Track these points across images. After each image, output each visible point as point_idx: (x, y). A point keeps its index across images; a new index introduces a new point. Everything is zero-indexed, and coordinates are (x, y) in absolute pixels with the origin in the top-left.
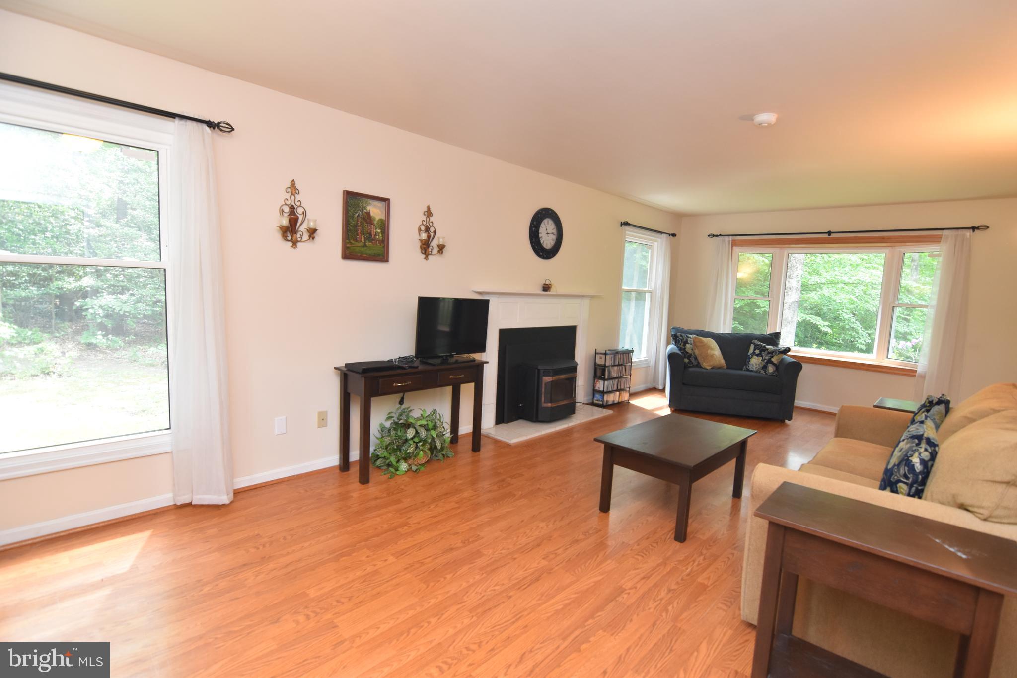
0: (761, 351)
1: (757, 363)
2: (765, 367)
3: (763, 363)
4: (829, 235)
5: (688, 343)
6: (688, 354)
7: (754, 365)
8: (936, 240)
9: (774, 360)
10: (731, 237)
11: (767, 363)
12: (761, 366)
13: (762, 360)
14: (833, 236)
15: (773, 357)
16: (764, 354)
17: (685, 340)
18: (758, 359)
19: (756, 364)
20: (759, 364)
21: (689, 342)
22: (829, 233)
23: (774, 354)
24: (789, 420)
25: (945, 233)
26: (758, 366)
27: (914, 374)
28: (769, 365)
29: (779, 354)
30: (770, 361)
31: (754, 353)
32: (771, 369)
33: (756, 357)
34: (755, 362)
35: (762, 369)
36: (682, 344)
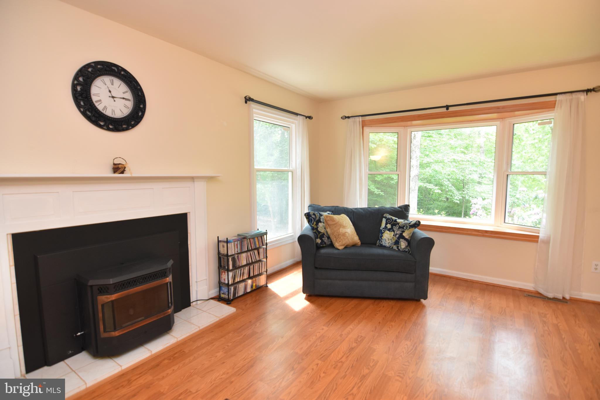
0: (392, 226)
1: (390, 238)
2: (397, 243)
3: (395, 238)
4: (447, 109)
5: (321, 222)
6: (320, 234)
7: (387, 240)
8: (551, 106)
9: (406, 234)
10: (360, 117)
11: (399, 238)
12: (394, 241)
13: (394, 235)
14: (451, 109)
15: (404, 232)
16: (396, 228)
17: (317, 219)
18: (390, 234)
19: (388, 239)
20: (391, 240)
21: (322, 220)
22: (447, 107)
23: (405, 228)
24: (425, 299)
25: (559, 97)
26: (390, 241)
27: (536, 239)
28: (401, 240)
29: (410, 228)
30: (401, 236)
31: (386, 227)
32: (403, 244)
33: (388, 232)
34: (388, 237)
35: (394, 245)
36: (315, 223)
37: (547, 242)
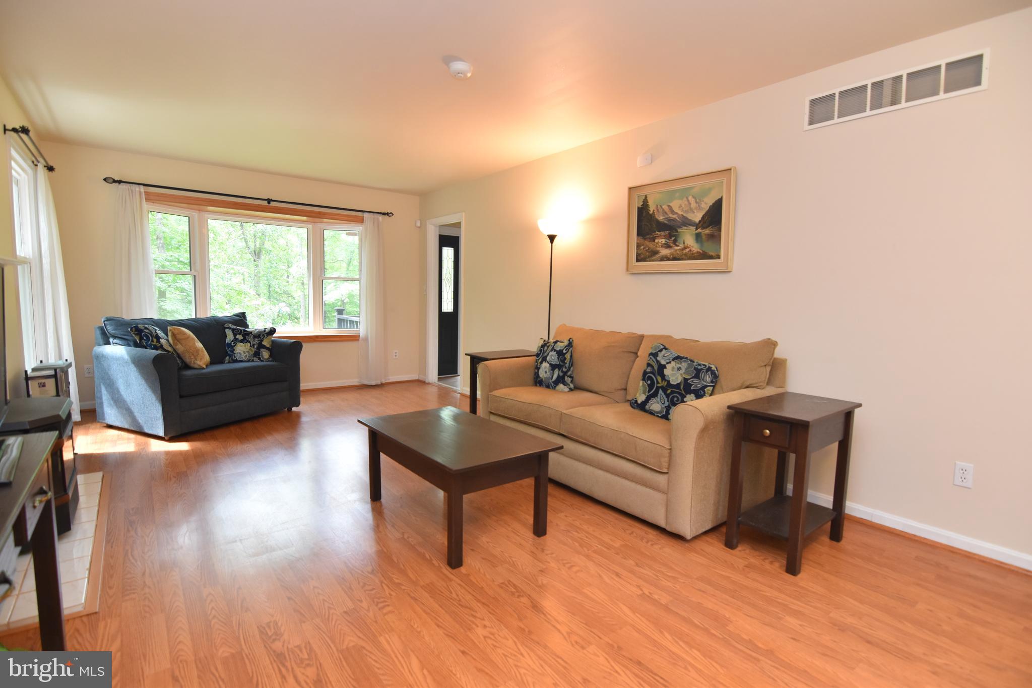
0: (243, 336)
1: (246, 351)
2: (257, 354)
3: (254, 350)
4: (269, 203)
7: (242, 353)
9: (266, 343)
10: (142, 187)
11: (258, 348)
12: (252, 353)
13: (251, 346)
14: (272, 204)
15: (263, 341)
16: (250, 338)
18: (245, 346)
19: (244, 352)
20: (248, 352)
22: (269, 201)
23: (261, 337)
24: (297, 406)
25: (366, 215)
26: (247, 354)
28: (262, 350)
29: (267, 336)
30: (261, 346)
31: (236, 340)
32: (265, 354)
33: (242, 344)
34: (242, 350)
35: (254, 357)
37: (366, 339)
